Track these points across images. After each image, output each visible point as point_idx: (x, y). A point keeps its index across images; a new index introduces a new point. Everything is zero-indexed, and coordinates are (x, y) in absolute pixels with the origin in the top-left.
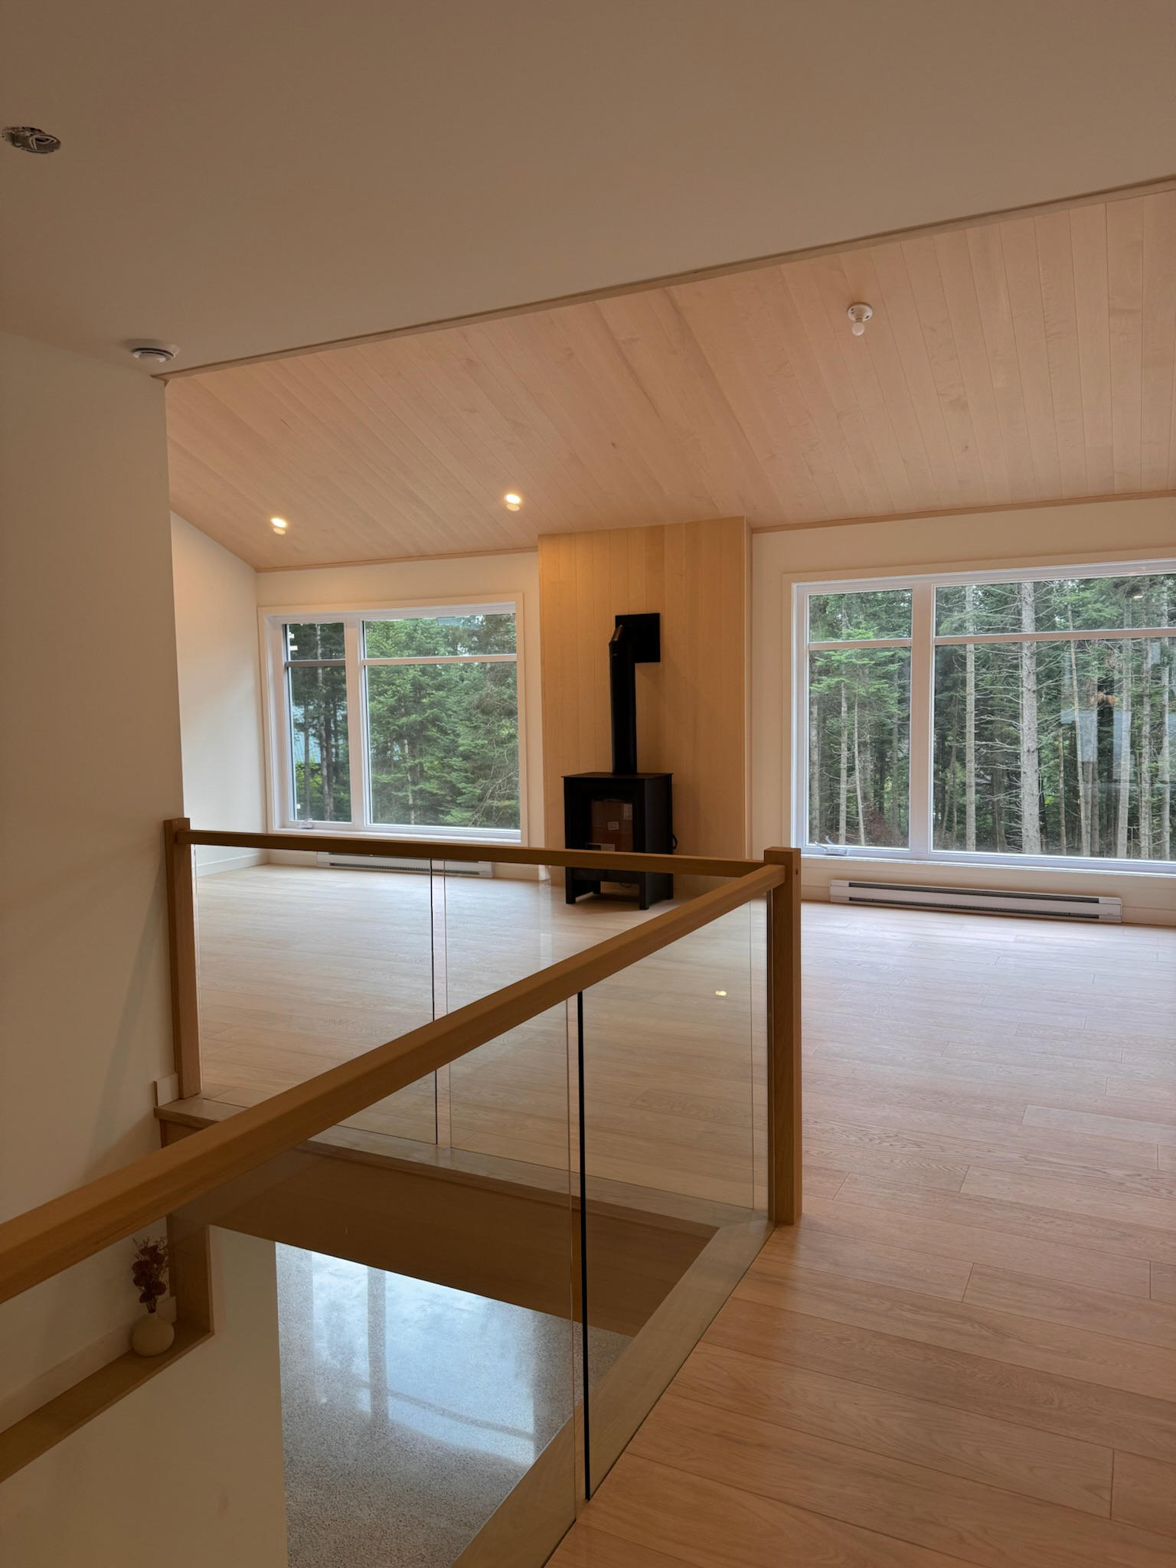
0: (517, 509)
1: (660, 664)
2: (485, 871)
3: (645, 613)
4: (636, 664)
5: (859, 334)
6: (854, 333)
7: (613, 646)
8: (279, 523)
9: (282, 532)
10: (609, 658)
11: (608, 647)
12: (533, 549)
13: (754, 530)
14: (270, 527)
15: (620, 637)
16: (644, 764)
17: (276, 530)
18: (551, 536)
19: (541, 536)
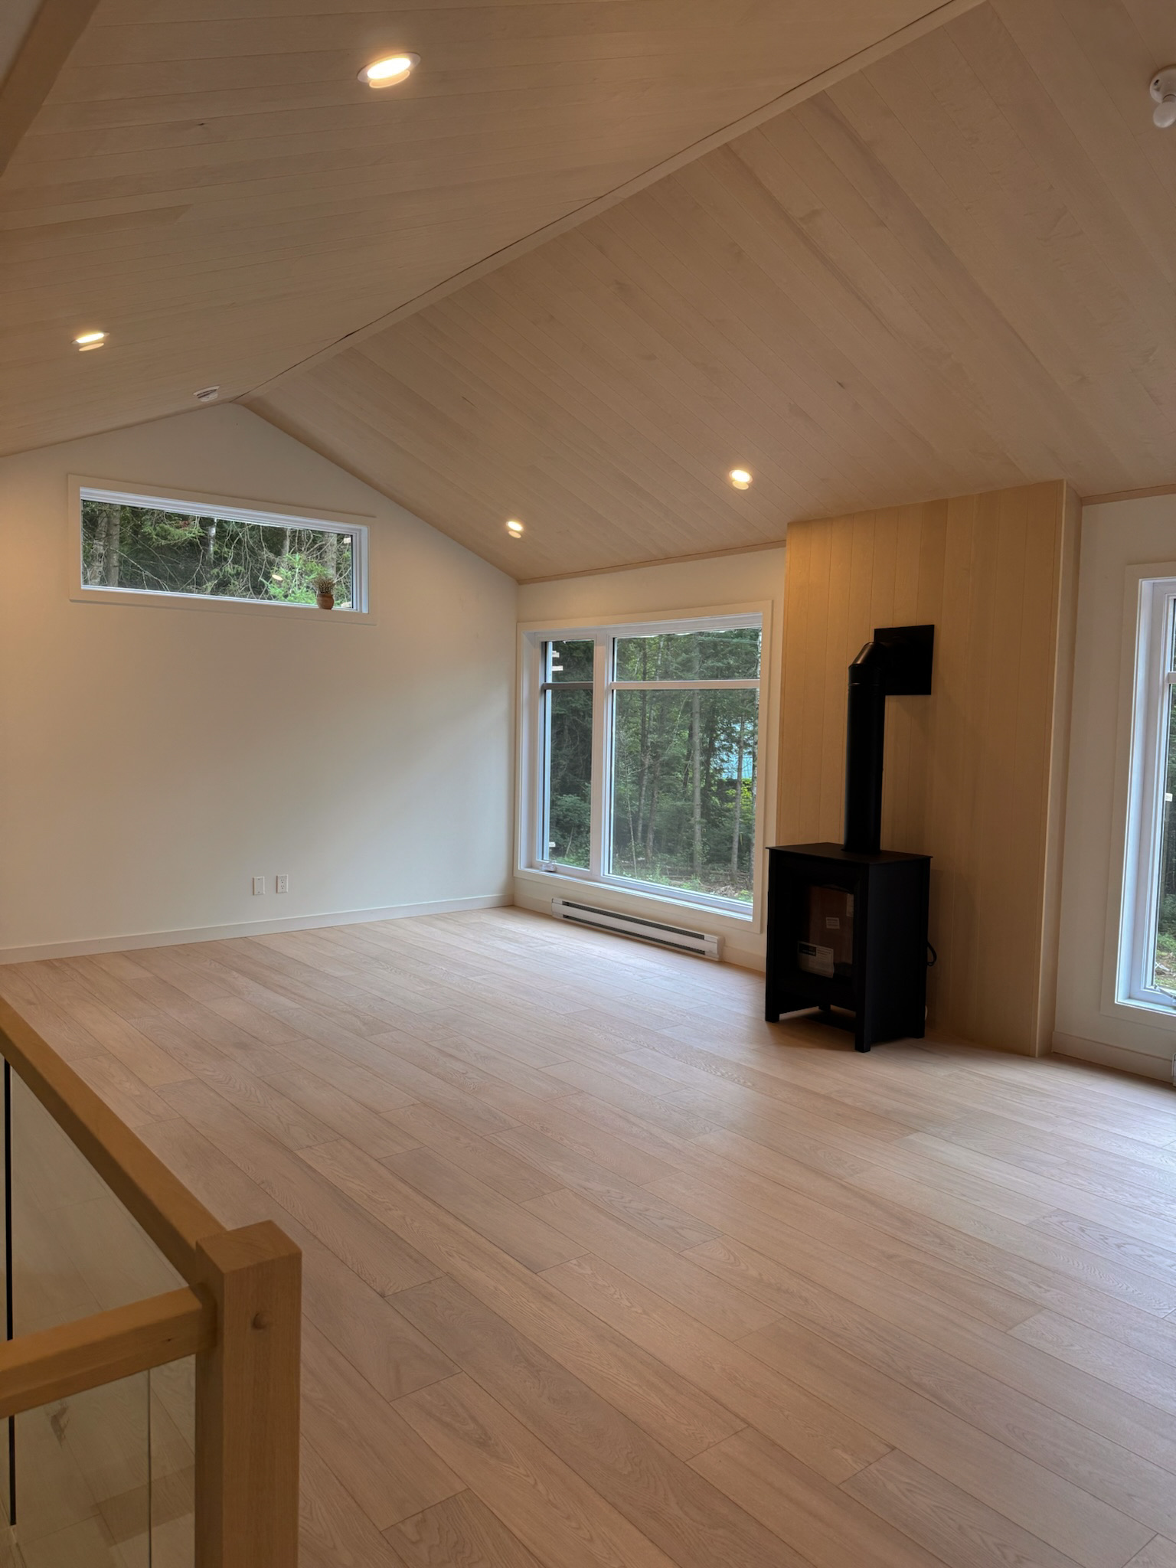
0: (745, 487)
1: (930, 699)
2: (711, 952)
3: (914, 625)
4: (887, 697)
5: (1168, 123)
6: (1158, 124)
7: (856, 671)
8: (515, 527)
9: (518, 536)
10: (847, 688)
11: (848, 671)
12: (780, 543)
13: (1083, 501)
14: (506, 532)
15: (865, 660)
16: (890, 838)
17: (511, 533)
18: (803, 523)
19: (791, 525)
